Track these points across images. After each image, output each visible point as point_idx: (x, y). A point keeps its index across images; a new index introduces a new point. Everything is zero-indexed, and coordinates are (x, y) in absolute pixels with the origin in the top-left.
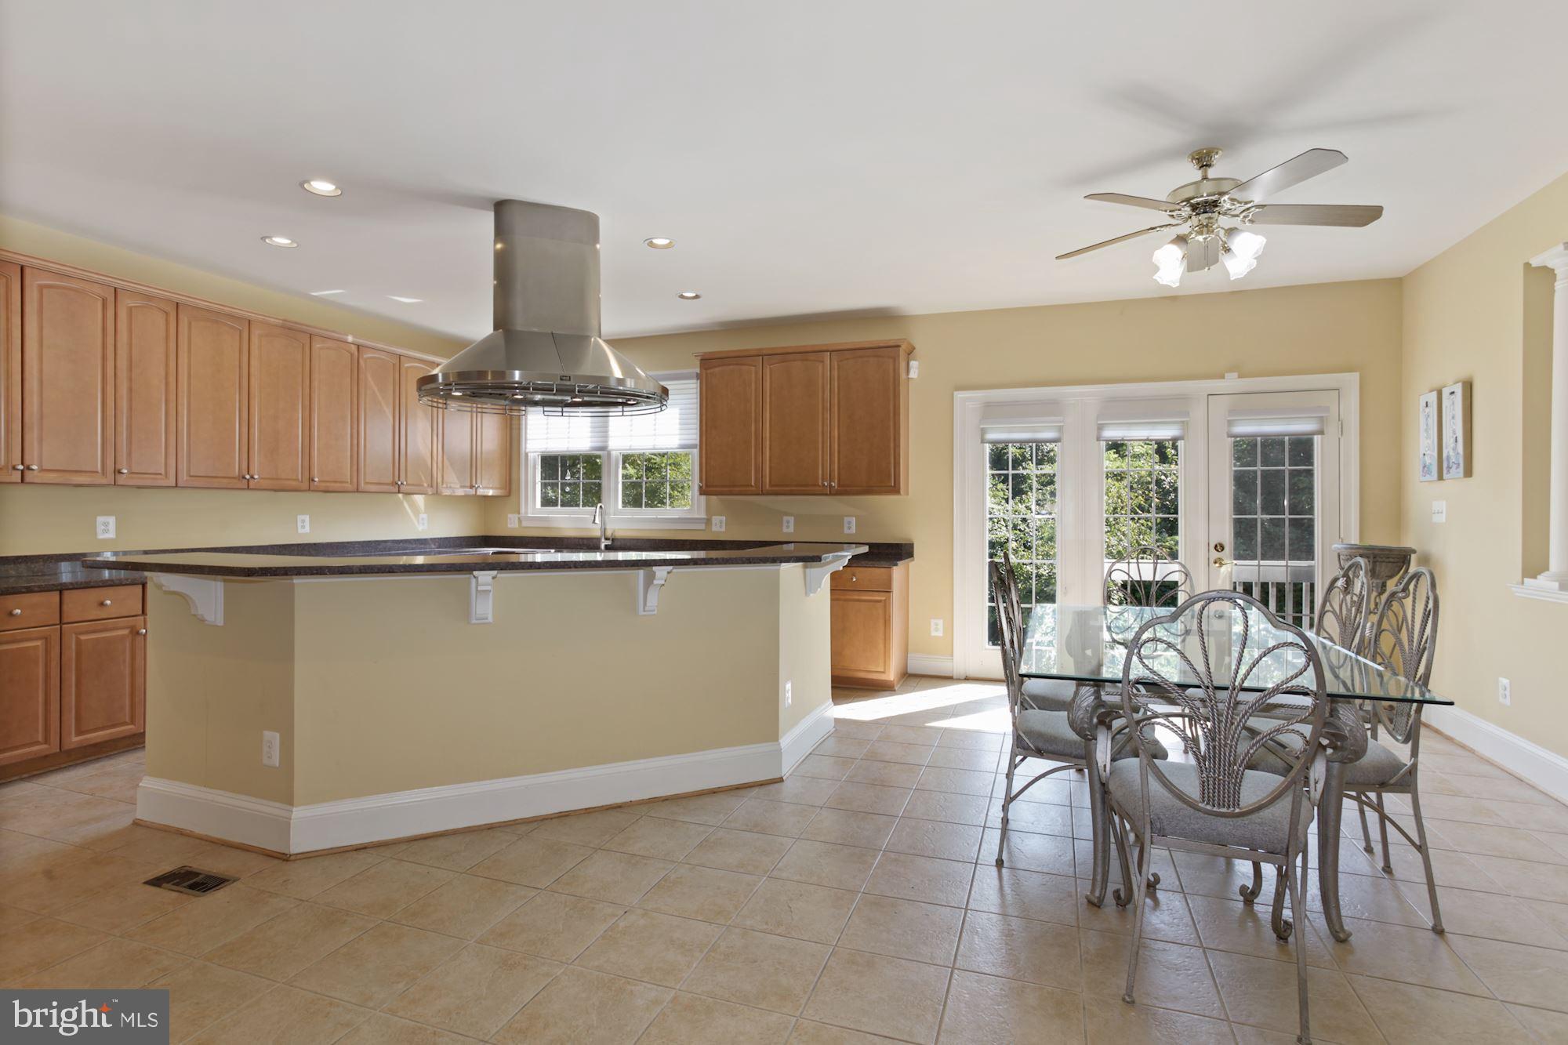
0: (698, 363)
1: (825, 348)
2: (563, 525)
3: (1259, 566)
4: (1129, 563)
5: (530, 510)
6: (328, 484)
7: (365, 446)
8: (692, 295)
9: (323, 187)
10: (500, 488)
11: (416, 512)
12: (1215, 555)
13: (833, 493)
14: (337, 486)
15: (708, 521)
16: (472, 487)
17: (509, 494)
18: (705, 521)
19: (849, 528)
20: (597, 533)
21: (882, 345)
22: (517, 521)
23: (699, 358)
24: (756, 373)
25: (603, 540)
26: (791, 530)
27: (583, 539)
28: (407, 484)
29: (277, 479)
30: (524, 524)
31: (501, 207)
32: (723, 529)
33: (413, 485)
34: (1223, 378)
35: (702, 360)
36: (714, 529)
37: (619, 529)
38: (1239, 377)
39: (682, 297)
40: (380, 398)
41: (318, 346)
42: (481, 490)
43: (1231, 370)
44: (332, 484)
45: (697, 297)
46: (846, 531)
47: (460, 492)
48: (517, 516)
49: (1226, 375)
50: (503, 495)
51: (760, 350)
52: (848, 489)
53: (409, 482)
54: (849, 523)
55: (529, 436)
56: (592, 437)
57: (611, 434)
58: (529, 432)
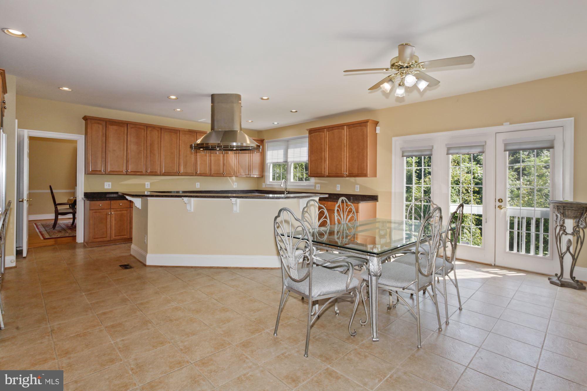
0: (308, 132)
1: (344, 125)
2: (276, 187)
3: (520, 209)
4: (471, 206)
5: (269, 182)
6: (201, 174)
8: (295, 111)
9: (173, 97)
10: (259, 175)
11: (233, 182)
12: (498, 204)
13: (347, 176)
16: (249, 174)
17: (262, 177)
18: (314, 186)
19: (357, 189)
20: (284, 190)
21: (362, 122)
23: (308, 130)
24: (324, 135)
25: (285, 192)
26: (339, 189)
27: (281, 191)
29: (187, 173)
31: (213, 96)
34: (503, 125)
35: (309, 131)
36: (317, 189)
37: (291, 188)
38: (510, 124)
39: (291, 112)
42: (252, 175)
43: (506, 122)
44: (203, 174)
45: (296, 112)
47: (245, 176)
48: (264, 183)
49: (504, 124)
50: (260, 177)
51: (325, 126)
52: (351, 175)
53: (227, 173)
54: (357, 187)
55: (268, 158)
56: (283, 158)
57: (288, 157)
58: (268, 157)
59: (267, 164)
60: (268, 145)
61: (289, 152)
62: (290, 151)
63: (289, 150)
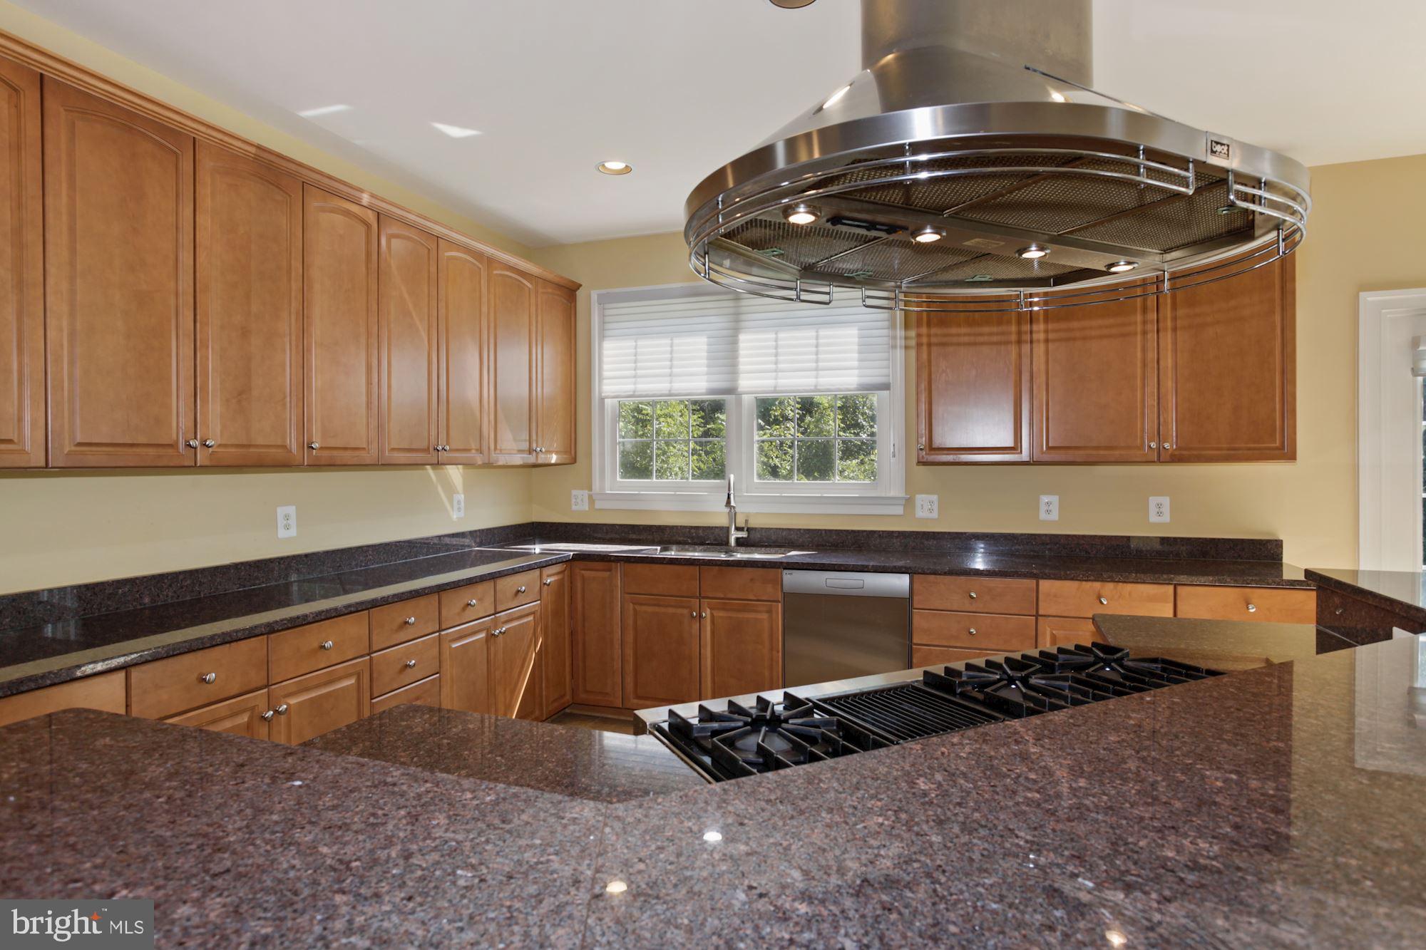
2: (664, 508)
5: (607, 484)
6: (335, 453)
7: (389, 387)
10: (565, 452)
11: (450, 490)
13: (1163, 458)
14: (347, 457)
15: (909, 503)
16: (530, 451)
17: (574, 461)
19: (1159, 514)
22: (586, 499)
25: (732, 531)
27: (697, 528)
28: (450, 450)
29: (249, 446)
30: (598, 505)
32: (935, 515)
33: (458, 450)
36: (920, 513)
37: (755, 515)
40: (411, 306)
41: (316, 204)
42: (542, 456)
44: (341, 453)
46: (1153, 518)
47: (518, 460)
48: (586, 492)
50: (567, 461)
52: (1194, 452)
53: (453, 446)
54: (1157, 505)
55: (606, 374)
56: (707, 374)
57: (742, 367)
58: (605, 367)
59: (602, 400)
60: (607, 312)
61: (742, 345)
62: (748, 342)
63: (742, 337)
